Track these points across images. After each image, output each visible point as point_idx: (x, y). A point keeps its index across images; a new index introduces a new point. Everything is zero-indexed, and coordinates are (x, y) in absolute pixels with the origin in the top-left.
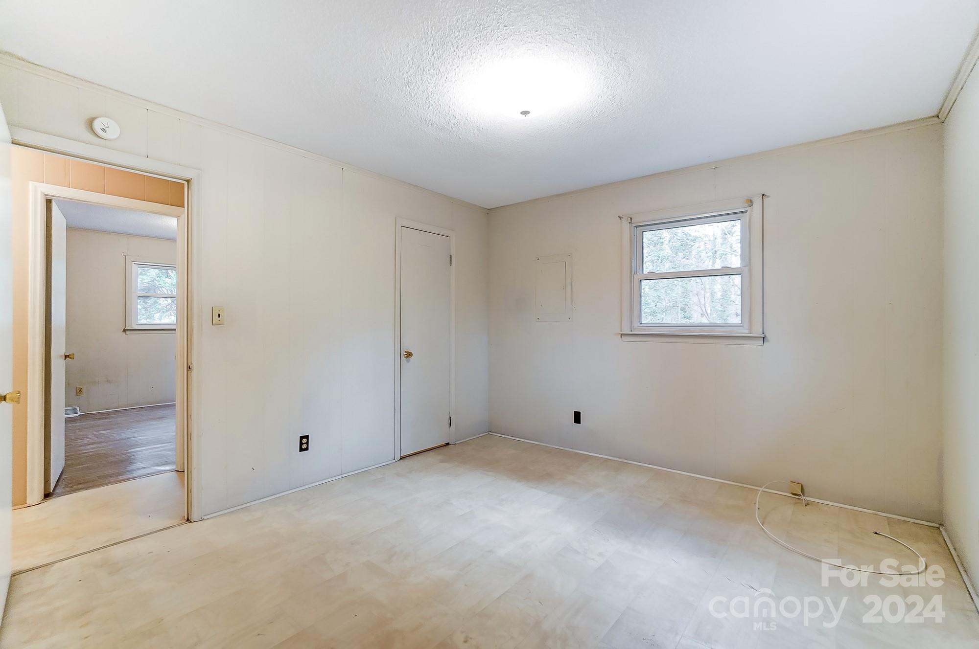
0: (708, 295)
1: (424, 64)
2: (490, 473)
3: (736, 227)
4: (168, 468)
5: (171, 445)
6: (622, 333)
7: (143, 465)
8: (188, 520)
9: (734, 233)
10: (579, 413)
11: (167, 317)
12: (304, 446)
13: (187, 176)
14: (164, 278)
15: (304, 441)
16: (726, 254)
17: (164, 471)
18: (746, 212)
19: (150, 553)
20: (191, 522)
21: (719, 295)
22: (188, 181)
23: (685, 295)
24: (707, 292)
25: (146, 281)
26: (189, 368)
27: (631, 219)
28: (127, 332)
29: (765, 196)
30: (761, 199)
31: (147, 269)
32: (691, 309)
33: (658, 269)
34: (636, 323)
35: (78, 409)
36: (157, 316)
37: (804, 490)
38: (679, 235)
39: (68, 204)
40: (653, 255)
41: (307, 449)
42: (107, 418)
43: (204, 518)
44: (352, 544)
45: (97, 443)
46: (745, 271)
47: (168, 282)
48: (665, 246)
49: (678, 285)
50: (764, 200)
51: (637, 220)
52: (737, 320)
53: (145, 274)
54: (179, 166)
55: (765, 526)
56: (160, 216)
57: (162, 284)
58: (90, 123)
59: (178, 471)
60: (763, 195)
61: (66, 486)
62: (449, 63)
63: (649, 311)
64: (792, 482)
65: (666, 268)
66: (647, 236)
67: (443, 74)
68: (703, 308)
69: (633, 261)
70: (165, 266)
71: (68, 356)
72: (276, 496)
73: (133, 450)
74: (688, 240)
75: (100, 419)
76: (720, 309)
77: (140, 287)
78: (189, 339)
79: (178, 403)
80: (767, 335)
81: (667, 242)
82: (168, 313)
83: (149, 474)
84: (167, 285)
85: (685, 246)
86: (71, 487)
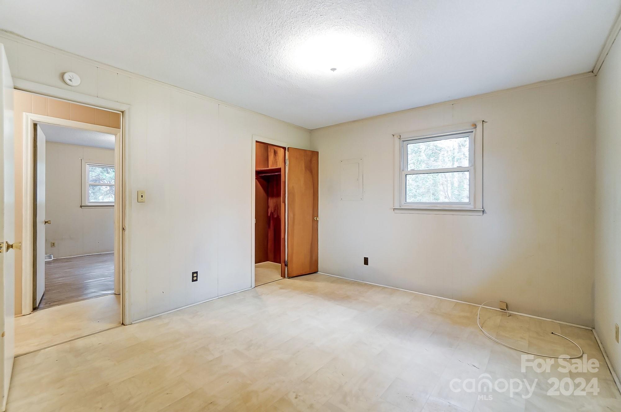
0: (449, 185)
1: (271, 39)
2: (312, 296)
3: (466, 141)
4: (109, 292)
5: (111, 278)
6: (394, 208)
7: (93, 291)
8: (123, 324)
9: (465, 146)
10: (367, 258)
11: (107, 198)
12: (195, 278)
13: (123, 109)
14: (105, 174)
15: (195, 275)
16: (460, 159)
17: (107, 294)
18: (472, 132)
19: (99, 344)
20: (124, 325)
21: (456, 185)
22: (123, 112)
23: (435, 184)
24: (449, 183)
25: (94, 175)
26: (123, 229)
27: (400, 136)
28: (82, 208)
29: (485, 121)
30: (482, 124)
31: (94, 168)
32: (439, 194)
33: (418, 168)
34: (403, 202)
35: (52, 255)
36: (101, 198)
37: (508, 307)
38: (431, 146)
39: (48, 127)
40: (415, 159)
41: (196, 280)
42: (71, 261)
43: (133, 323)
44: (226, 339)
45: (64, 277)
46: (472, 169)
47: (108, 176)
48: (422, 154)
49: (430, 178)
50: (484, 124)
51: (404, 137)
52: (467, 200)
53: (93, 171)
54: (117, 103)
55: (482, 328)
56: (104, 134)
57: (104, 177)
58: (62, 75)
59: (116, 294)
60: (483, 121)
61: (46, 304)
62: (286, 38)
63: (412, 195)
64: (501, 302)
65: (423, 167)
66: (411, 147)
67: (282, 45)
68: (446, 193)
69: (401, 162)
70: (106, 166)
71: (47, 222)
72: (177, 310)
73: (87, 281)
74: (437, 149)
75: (67, 262)
76: (457, 193)
77: (91, 179)
78: (123, 211)
79: (116, 252)
80: (485, 210)
81: (423, 151)
82: (108, 196)
83: (98, 296)
84: (107, 178)
85: (435, 154)
86: (50, 304)
